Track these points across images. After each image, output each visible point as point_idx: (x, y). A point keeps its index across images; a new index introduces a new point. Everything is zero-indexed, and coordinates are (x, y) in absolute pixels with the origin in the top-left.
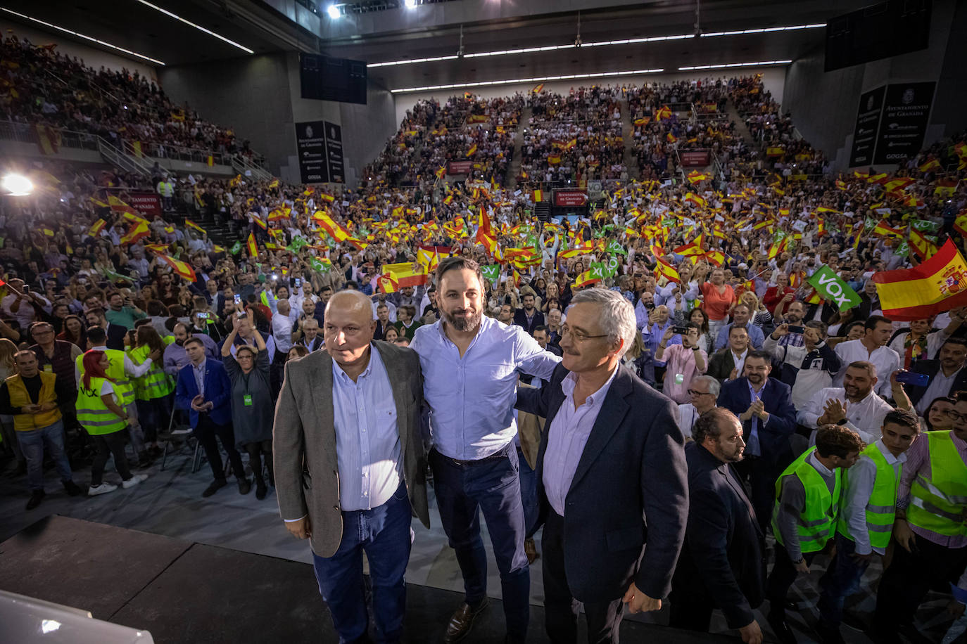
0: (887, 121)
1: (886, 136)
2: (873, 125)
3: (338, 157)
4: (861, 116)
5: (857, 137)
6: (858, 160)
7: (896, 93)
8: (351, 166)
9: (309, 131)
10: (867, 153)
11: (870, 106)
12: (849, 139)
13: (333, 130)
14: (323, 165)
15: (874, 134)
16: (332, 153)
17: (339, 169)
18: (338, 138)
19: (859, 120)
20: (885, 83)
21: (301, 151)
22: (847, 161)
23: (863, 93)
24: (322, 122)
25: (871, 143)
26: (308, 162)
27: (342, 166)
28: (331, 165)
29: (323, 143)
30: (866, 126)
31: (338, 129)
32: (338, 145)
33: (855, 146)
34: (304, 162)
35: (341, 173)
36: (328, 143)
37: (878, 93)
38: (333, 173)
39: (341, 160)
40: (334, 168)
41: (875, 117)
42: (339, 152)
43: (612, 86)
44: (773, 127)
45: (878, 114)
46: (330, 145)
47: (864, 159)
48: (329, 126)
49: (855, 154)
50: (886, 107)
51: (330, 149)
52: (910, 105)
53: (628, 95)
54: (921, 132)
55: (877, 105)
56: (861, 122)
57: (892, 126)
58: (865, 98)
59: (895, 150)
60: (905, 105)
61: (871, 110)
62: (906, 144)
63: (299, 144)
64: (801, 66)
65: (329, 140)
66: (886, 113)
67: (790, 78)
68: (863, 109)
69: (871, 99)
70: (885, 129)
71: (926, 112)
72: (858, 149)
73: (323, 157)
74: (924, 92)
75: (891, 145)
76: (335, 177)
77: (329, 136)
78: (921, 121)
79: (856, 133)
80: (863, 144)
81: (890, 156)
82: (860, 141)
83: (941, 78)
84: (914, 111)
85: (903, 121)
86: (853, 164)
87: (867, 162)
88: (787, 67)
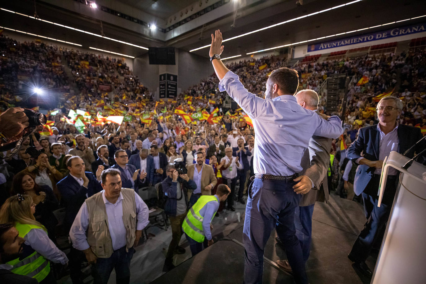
0: (168, 85)
2: (163, 85)
5: (160, 88)
7: (169, 76)
10: (164, 94)
12: (158, 89)
15: (165, 88)
19: (160, 83)
20: (166, 73)
22: (158, 96)
23: (160, 74)
25: (165, 91)
33: (160, 91)
37: (164, 75)
41: (164, 83)
43: (59, 46)
44: (133, 80)
45: (165, 82)
49: (160, 94)
53: (64, 53)
54: (176, 89)
55: (164, 79)
57: (169, 86)
58: (161, 76)
59: (171, 94)
60: (171, 80)
62: (174, 93)
64: (138, 60)
66: (167, 82)
67: (134, 64)
68: (161, 80)
69: (162, 77)
70: (168, 88)
71: (176, 84)
74: (175, 77)
75: (170, 92)
78: (176, 86)
79: (160, 87)
80: (162, 91)
81: (170, 96)
82: (161, 90)
83: (179, 75)
84: (173, 83)
85: (172, 85)
86: (160, 97)
87: (164, 97)
88: (133, 59)
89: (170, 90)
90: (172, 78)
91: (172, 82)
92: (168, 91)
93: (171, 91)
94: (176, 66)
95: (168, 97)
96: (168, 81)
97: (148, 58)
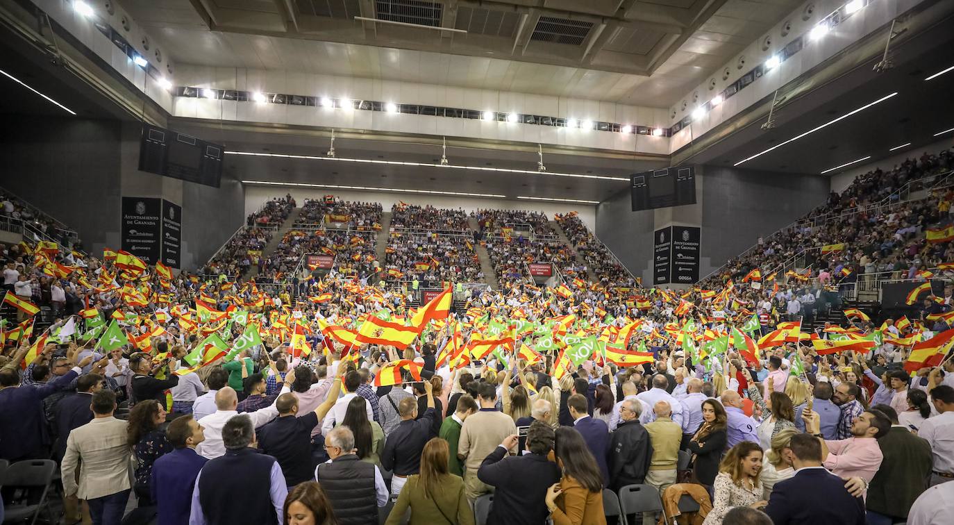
0: (676, 252)
1: (676, 263)
2: (666, 253)
3: (176, 239)
4: (657, 247)
5: (656, 262)
6: (659, 279)
7: (678, 231)
8: (189, 251)
9: (141, 207)
10: (666, 274)
11: (662, 239)
12: (652, 262)
13: (172, 210)
14: (155, 247)
15: (668, 260)
16: (167, 234)
17: (175, 252)
18: (178, 218)
19: (655, 249)
20: (670, 224)
21: (126, 229)
22: (651, 279)
23: (655, 230)
24: (160, 199)
25: (667, 266)
26: (134, 241)
27: (178, 250)
28: (165, 247)
29: (158, 222)
30: (662, 254)
31: (178, 210)
32: (177, 227)
33: (656, 269)
34: (128, 241)
35: (177, 257)
36: (164, 223)
37: (666, 231)
38: (166, 256)
39: (178, 243)
40: (168, 251)
41: (667, 248)
42: (177, 234)
45: (669, 246)
46: (166, 225)
47: (664, 278)
48: (168, 205)
49: (657, 275)
50: (673, 242)
51: (166, 230)
52: (687, 242)
54: (697, 260)
55: (667, 239)
56: (657, 251)
57: (679, 255)
58: (658, 234)
59: (683, 273)
61: (664, 243)
62: (690, 269)
63: (124, 221)
64: (604, 206)
65: (165, 219)
66: (674, 246)
67: (599, 215)
68: (657, 242)
69: (662, 235)
70: (675, 258)
71: (698, 247)
72: (659, 271)
73: (156, 237)
74: (695, 233)
75: (680, 269)
76: (169, 261)
77: (167, 215)
78: (696, 254)
79: (655, 259)
80: (660, 267)
81: (681, 278)
82: (659, 265)
83: (703, 226)
84: (691, 246)
85: (685, 253)
86: (656, 282)
87: (667, 281)
88: (597, 206)
89: (679, 263)
90: (686, 234)
91: (688, 244)
92: (676, 267)
93: (683, 266)
94: (698, 208)
95: (676, 281)
96: (675, 243)
97: (629, 198)
